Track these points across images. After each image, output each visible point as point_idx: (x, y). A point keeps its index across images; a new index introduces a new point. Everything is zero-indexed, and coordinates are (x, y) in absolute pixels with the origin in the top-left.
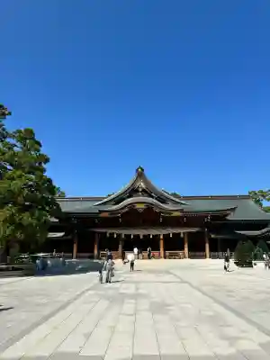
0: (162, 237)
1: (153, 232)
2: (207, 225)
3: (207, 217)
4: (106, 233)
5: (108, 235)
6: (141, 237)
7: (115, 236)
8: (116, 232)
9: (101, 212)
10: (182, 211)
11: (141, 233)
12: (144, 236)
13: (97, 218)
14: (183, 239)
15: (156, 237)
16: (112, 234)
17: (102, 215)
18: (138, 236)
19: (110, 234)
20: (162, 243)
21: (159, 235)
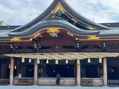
0: (78, 62)
1: (68, 57)
4: (20, 59)
5: (23, 61)
6: (57, 62)
7: (30, 61)
8: (31, 56)
9: (11, 36)
11: (57, 57)
12: (59, 61)
16: (27, 60)
17: (16, 39)
18: (54, 61)
21: (76, 60)
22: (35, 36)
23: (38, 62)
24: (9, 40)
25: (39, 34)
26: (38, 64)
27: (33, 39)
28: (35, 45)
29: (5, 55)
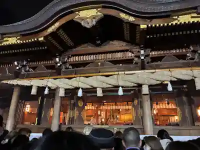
7: (47, 92)
8: (50, 83)
22: (50, 30)
23: (62, 93)
25: (57, 25)
27: (46, 37)
28: (58, 60)
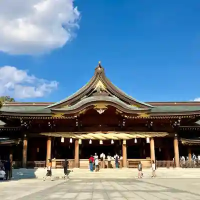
0: (125, 142)
2: (176, 129)
3: (177, 120)
4: (60, 138)
5: (63, 140)
6: (101, 143)
7: (71, 141)
8: (72, 136)
9: (53, 112)
10: (149, 112)
11: (100, 136)
12: (103, 140)
13: (51, 121)
14: (149, 145)
15: (119, 142)
16: (67, 140)
17: (59, 116)
19: (65, 139)
20: (125, 149)
21: (122, 140)
22: (81, 112)
23: (80, 142)
24: (51, 117)
26: (79, 144)
28: (77, 123)
29: (42, 134)
